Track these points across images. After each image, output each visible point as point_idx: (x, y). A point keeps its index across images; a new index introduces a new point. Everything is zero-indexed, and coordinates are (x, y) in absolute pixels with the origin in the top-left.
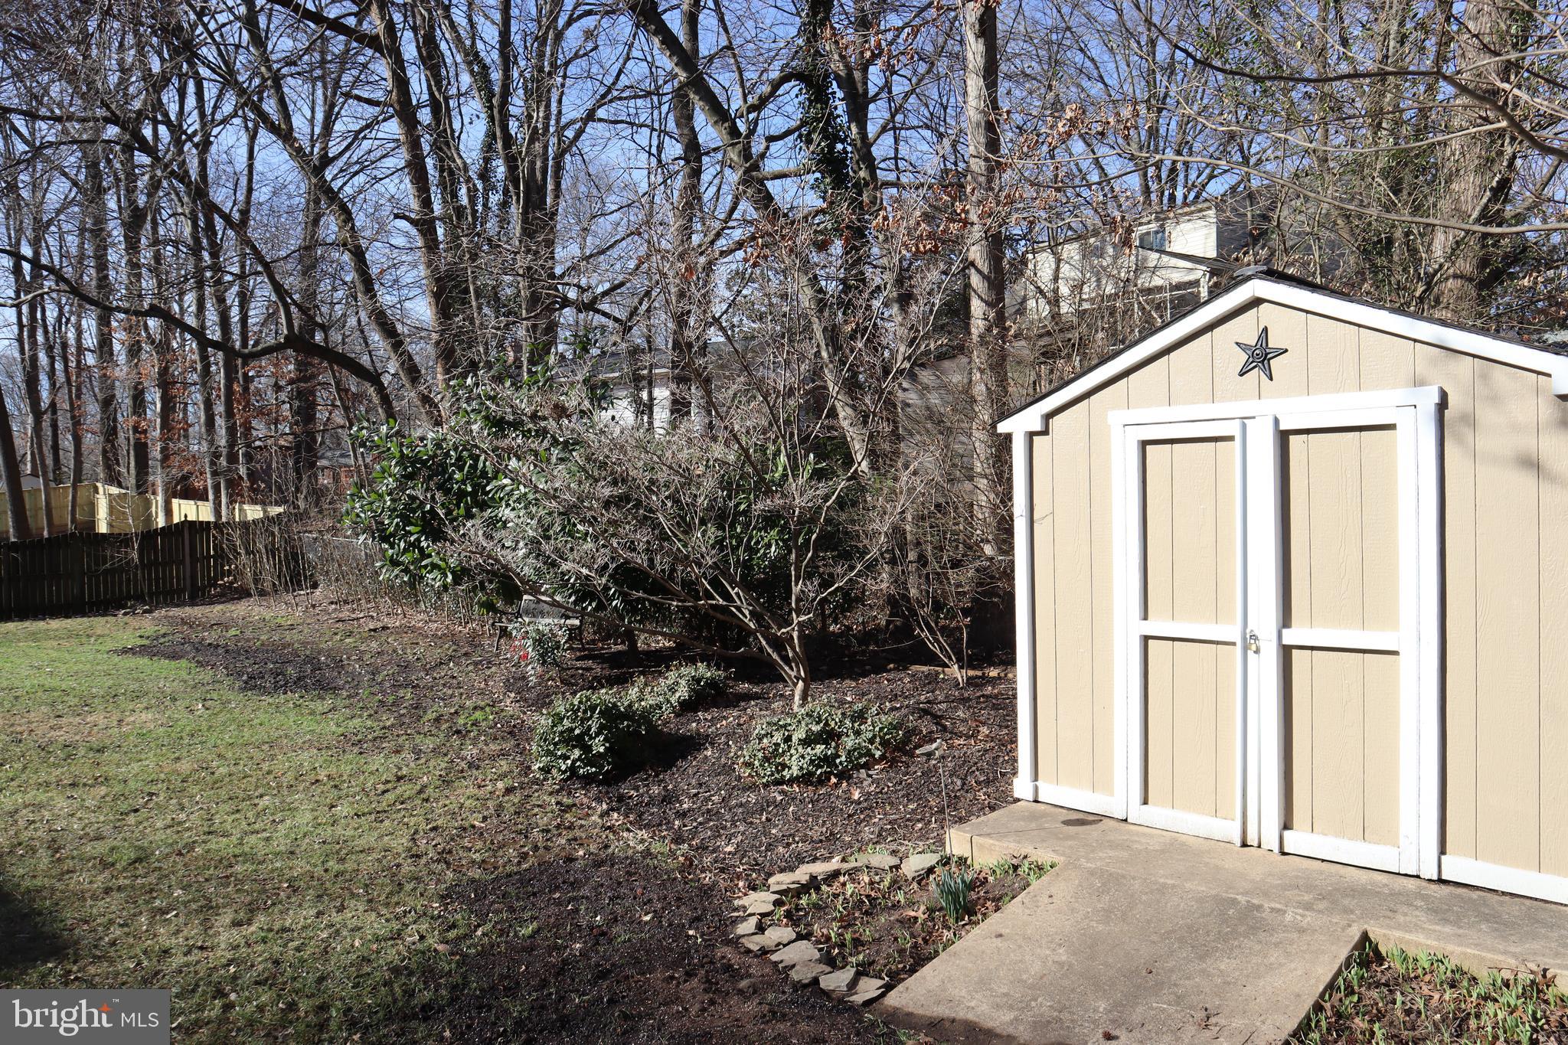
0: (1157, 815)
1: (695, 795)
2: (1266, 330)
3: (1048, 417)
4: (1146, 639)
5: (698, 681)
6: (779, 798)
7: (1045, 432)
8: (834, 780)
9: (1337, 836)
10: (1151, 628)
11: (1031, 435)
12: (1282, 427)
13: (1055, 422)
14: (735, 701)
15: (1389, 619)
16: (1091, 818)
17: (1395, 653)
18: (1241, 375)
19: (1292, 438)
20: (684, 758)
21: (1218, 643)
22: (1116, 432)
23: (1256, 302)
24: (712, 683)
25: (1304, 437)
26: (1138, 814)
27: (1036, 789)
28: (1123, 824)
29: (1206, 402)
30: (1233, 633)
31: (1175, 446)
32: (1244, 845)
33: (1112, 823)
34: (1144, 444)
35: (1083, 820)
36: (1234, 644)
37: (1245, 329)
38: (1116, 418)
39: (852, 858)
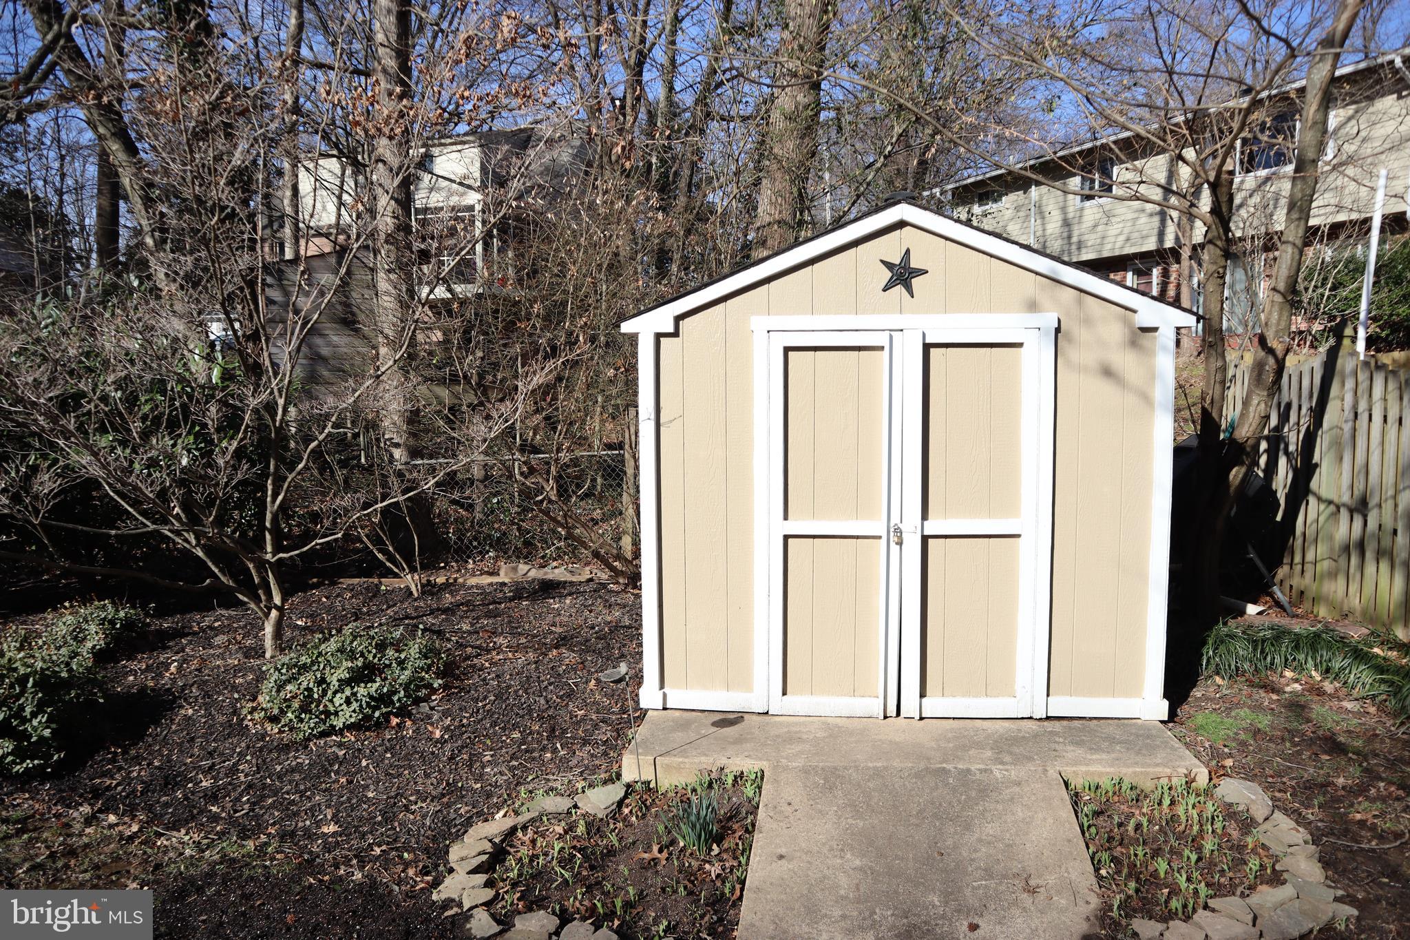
0: (798, 704)
1: (211, 768)
2: (908, 251)
3: (678, 319)
4: (786, 538)
5: (112, 622)
6: (341, 753)
7: (676, 334)
8: (395, 721)
9: (963, 696)
10: (792, 527)
11: (659, 336)
12: (928, 341)
13: (685, 324)
14: (160, 641)
15: (1010, 507)
16: (732, 716)
17: (1018, 536)
18: (884, 290)
19: (932, 350)
20: (157, 723)
21: (858, 537)
22: (759, 338)
23: (901, 224)
24: (128, 624)
25: (943, 350)
26: (778, 704)
27: (665, 695)
28: (766, 717)
29: (850, 313)
30: (879, 528)
31: (818, 353)
32: (885, 717)
33: (754, 717)
34: (787, 350)
35: (728, 720)
36: (880, 537)
37: (891, 248)
38: (759, 323)
39: (524, 808)
